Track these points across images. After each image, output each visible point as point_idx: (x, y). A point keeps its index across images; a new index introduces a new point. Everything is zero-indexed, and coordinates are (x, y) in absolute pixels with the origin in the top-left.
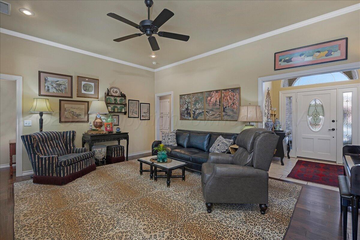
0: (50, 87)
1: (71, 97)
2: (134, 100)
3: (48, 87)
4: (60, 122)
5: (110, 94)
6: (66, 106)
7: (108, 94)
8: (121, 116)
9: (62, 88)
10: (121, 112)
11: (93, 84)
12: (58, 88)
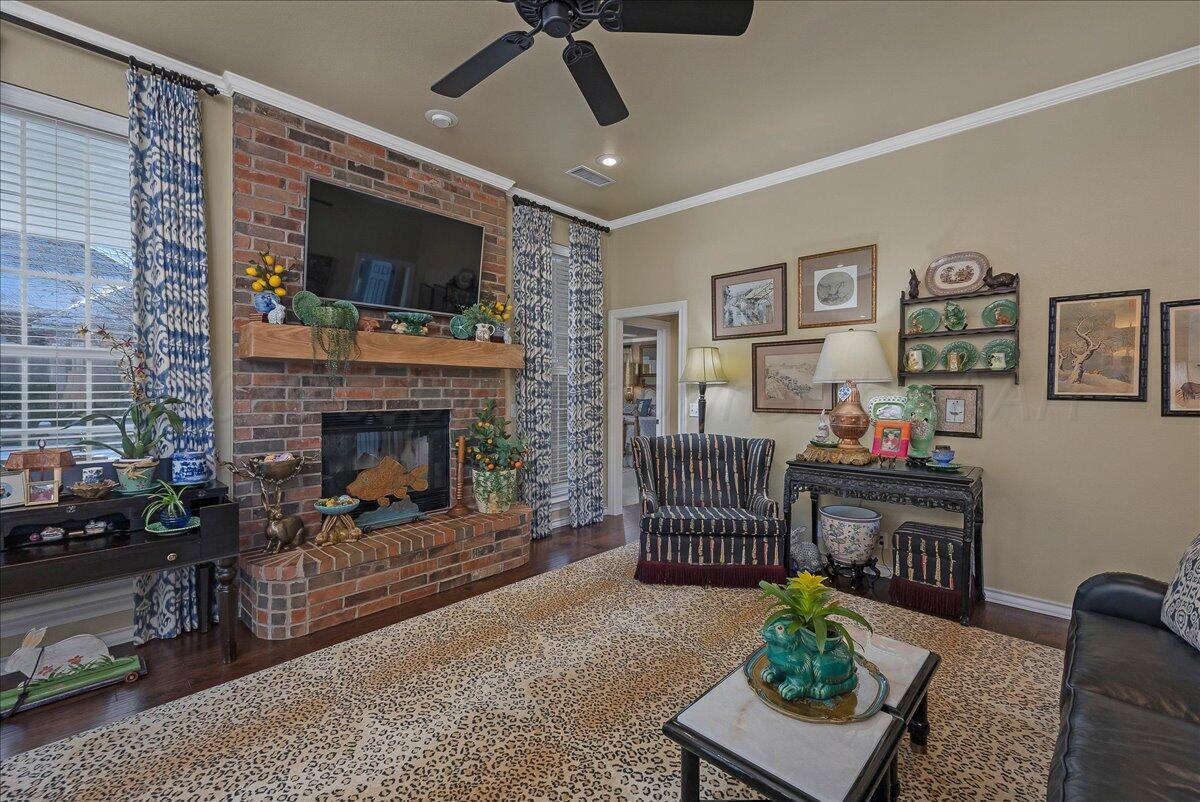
0: (735, 310)
1: (784, 332)
2: (1087, 297)
3: (731, 314)
4: (753, 411)
5: (923, 293)
6: (771, 360)
7: (911, 298)
8: (990, 387)
9: (761, 307)
10: (988, 373)
11: (852, 271)
12: (749, 312)
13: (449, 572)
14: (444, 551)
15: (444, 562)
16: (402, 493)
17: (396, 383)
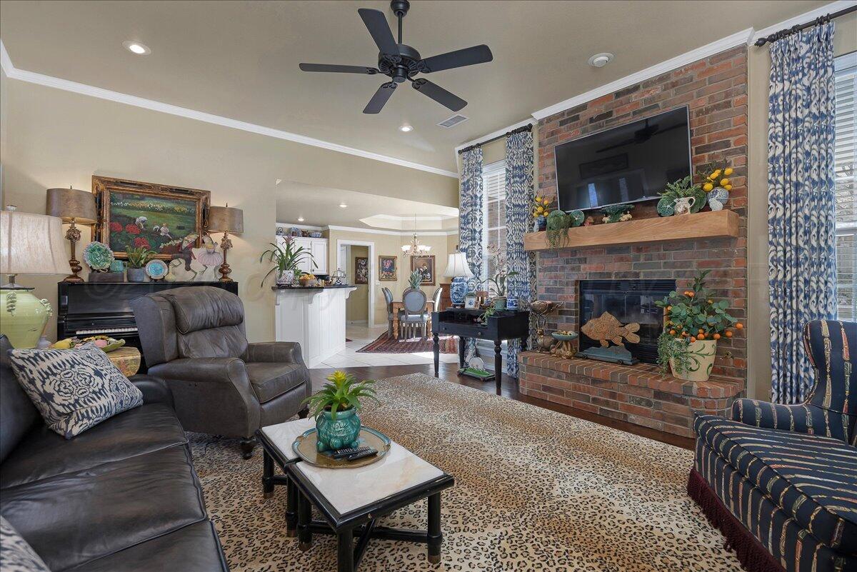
13: (607, 403)
14: (603, 385)
15: (604, 394)
16: (618, 341)
17: (621, 259)
